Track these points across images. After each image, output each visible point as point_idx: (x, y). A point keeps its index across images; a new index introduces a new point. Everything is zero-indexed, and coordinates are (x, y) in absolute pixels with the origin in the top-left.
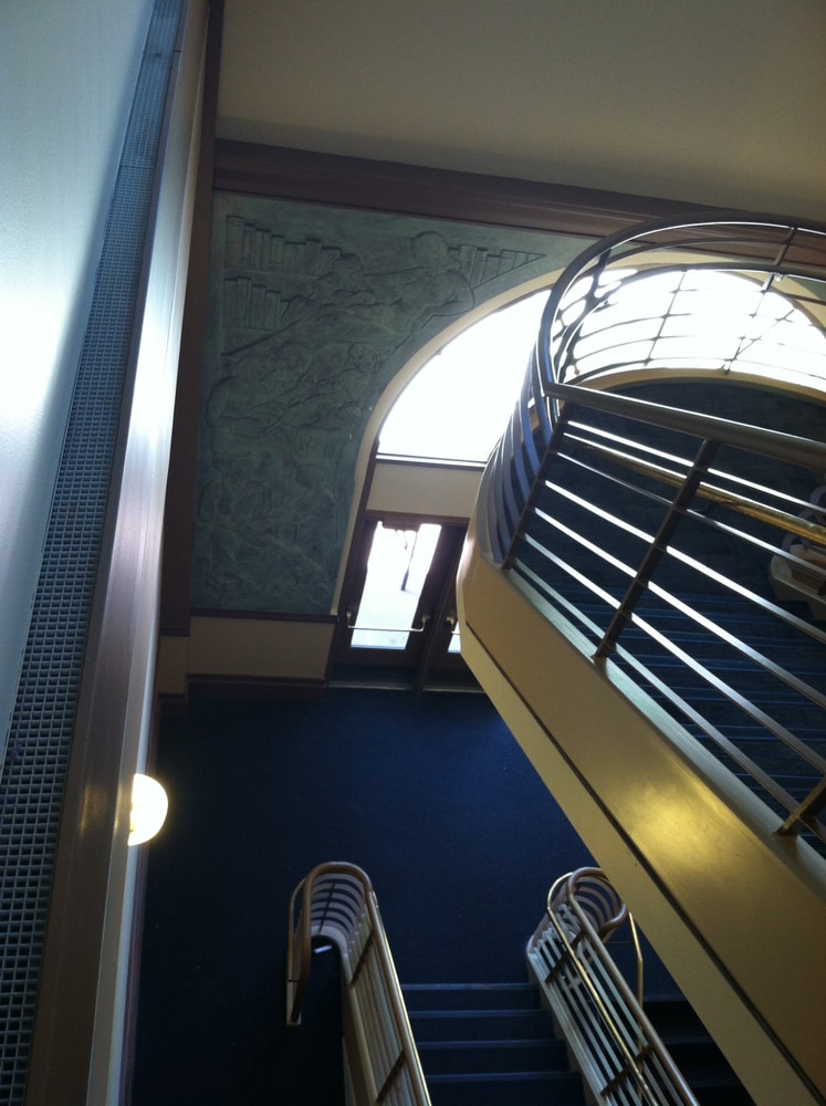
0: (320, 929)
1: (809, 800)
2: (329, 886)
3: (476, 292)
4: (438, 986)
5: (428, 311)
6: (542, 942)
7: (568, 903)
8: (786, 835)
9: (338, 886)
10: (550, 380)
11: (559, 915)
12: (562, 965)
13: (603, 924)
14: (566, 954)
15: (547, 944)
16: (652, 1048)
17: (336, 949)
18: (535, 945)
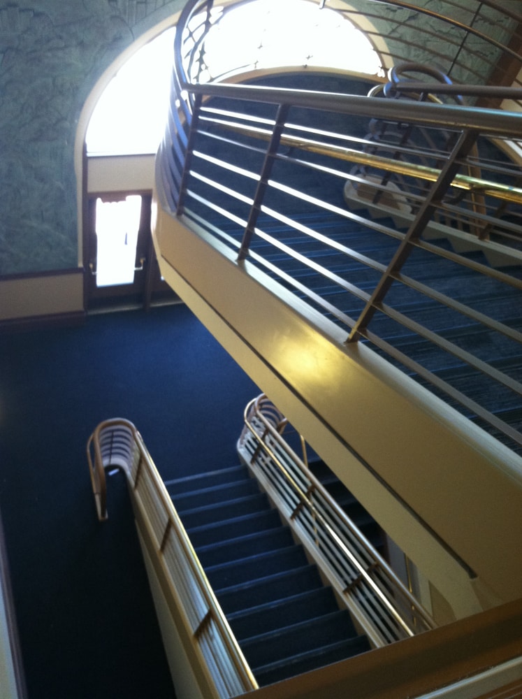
0: (110, 461)
1: (361, 319)
2: (109, 434)
3: (133, 30)
4: (188, 478)
5: (103, 47)
6: (245, 441)
7: (257, 416)
8: (352, 342)
9: (115, 433)
10: (185, 81)
11: (252, 424)
12: (258, 451)
13: (279, 423)
14: (259, 445)
15: (249, 442)
16: (314, 486)
17: (122, 471)
18: (241, 443)
